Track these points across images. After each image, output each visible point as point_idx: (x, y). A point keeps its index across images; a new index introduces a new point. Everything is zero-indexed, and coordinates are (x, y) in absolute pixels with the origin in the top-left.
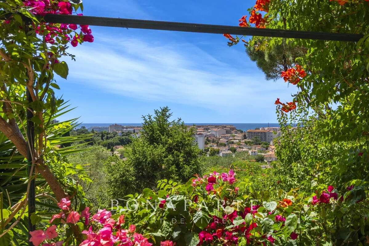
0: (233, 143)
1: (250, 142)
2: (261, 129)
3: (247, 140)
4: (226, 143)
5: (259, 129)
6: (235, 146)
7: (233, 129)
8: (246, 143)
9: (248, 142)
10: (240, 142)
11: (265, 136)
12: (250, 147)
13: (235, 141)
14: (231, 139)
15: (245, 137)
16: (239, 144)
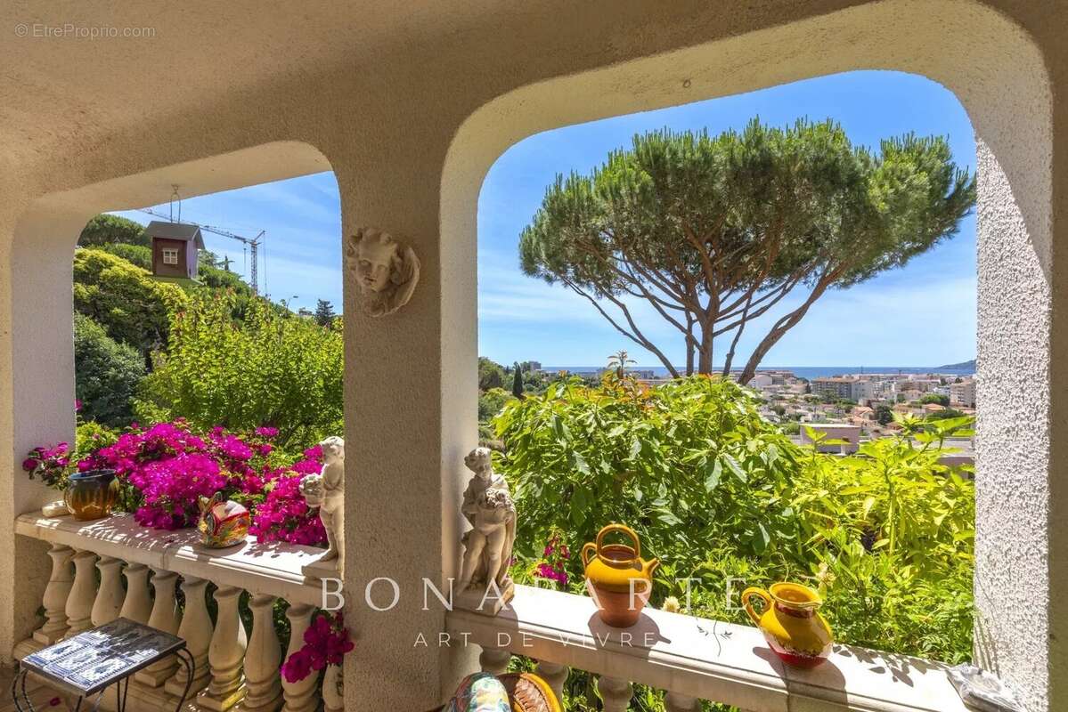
0: (782, 399)
1: (816, 398)
2: (844, 377)
3: (812, 395)
4: (769, 400)
5: (840, 377)
6: (783, 404)
7: (788, 376)
8: (807, 399)
9: (812, 399)
10: (796, 398)
11: (849, 390)
12: (813, 408)
13: (786, 396)
14: (781, 393)
15: (808, 390)
16: (793, 402)
